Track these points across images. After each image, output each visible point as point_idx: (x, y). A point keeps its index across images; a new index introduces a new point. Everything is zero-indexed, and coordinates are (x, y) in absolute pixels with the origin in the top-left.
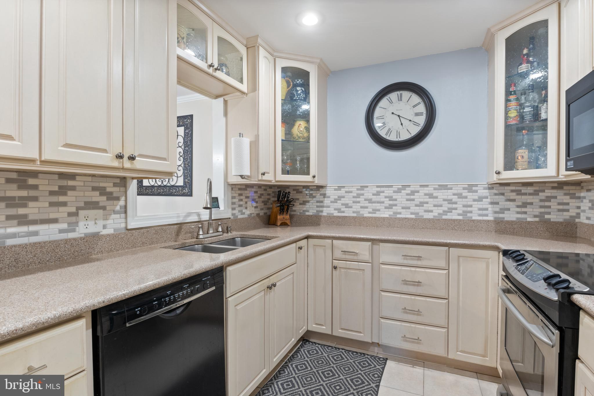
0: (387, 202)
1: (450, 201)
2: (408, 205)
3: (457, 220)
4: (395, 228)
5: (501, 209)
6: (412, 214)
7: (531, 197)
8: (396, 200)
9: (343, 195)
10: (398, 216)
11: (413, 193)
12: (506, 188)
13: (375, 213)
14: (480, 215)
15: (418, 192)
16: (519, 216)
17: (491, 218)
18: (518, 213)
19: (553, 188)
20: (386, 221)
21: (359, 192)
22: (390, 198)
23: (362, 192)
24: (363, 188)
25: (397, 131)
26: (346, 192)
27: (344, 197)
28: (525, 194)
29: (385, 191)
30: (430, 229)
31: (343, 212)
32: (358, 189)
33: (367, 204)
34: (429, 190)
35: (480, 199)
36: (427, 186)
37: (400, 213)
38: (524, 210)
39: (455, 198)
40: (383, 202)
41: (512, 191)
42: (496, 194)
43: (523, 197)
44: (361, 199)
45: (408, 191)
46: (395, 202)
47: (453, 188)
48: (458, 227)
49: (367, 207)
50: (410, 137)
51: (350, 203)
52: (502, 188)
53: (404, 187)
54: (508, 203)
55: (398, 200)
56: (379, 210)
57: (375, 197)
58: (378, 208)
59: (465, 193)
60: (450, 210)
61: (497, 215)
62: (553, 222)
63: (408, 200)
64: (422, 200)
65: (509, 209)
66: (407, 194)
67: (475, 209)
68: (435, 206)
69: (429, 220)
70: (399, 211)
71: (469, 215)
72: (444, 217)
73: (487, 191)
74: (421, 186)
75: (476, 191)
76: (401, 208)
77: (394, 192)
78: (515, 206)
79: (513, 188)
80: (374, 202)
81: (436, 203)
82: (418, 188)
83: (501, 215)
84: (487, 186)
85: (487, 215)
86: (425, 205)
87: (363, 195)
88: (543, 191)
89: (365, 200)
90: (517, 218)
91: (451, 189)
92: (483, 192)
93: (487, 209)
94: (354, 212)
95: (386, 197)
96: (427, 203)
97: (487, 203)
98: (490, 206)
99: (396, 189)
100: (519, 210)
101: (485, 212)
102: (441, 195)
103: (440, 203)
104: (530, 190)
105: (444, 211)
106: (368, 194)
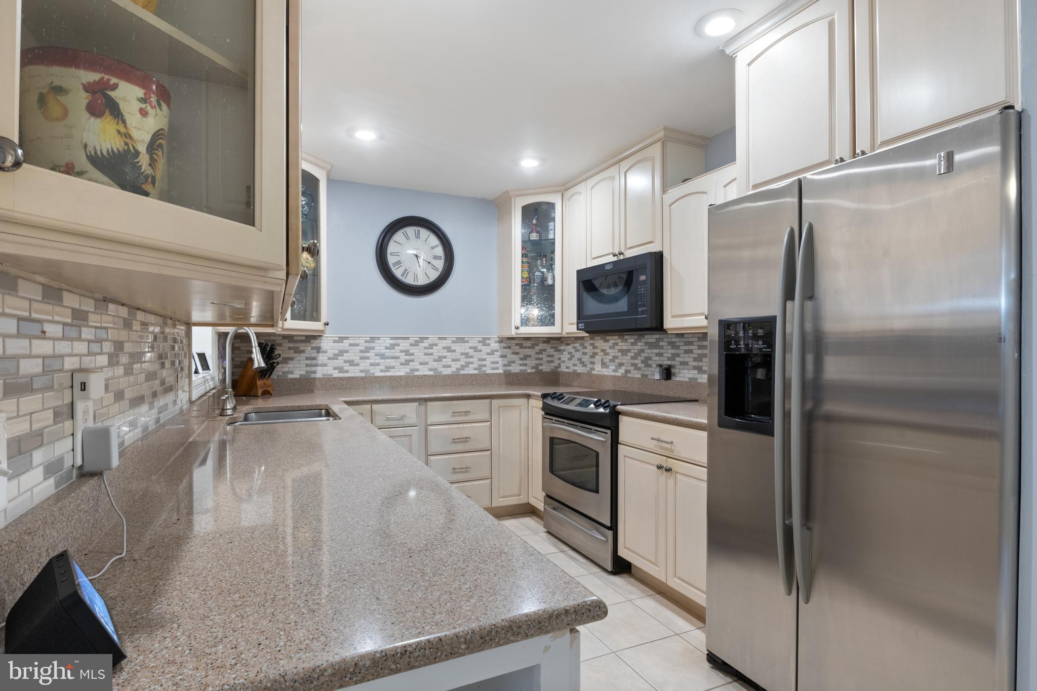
0: (403, 357)
1: (467, 355)
2: (426, 361)
3: (474, 374)
4: (414, 388)
5: (509, 362)
6: (430, 370)
7: (530, 350)
8: (412, 354)
9: (346, 348)
10: (416, 373)
11: (431, 346)
12: (513, 341)
13: (389, 371)
14: (493, 369)
15: (436, 345)
16: (522, 368)
17: (501, 371)
18: (521, 365)
19: (544, 342)
20: (403, 380)
21: (368, 345)
22: (407, 353)
23: (372, 345)
24: (373, 339)
25: (414, 273)
26: (351, 345)
27: (347, 352)
28: (525, 347)
29: (401, 344)
30: (450, 386)
31: (347, 372)
32: (366, 342)
33: (378, 361)
34: (447, 343)
35: (492, 353)
36: (445, 338)
37: (417, 370)
38: (525, 362)
39: (471, 352)
40: (398, 358)
41: (517, 345)
42: (505, 348)
43: (525, 350)
44: (371, 354)
45: (426, 343)
46: (411, 357)
47: (470, 341)
48: (475, 381)
49: (378, 364)
50: (429, 282)
51: (356, 359)
52: (509, 341)
53: (422, 339)
54: (514, 356)
55: (415, 354)
56: (393, 367)
57: (388, 351)
58: (392, 364)
59: (480, 347)
60: (467, 365)
61: (506, 368)
62: (545, 372)
63: (426, 354)
64: (440, 354)
65: (514, 362)
66: (425, 348)
67: (487, 363)
68: (453, 360)
69: (449, 376)
70: (416, 367)
71: (483, 369)
72: (462, 372)
73: (497, 344)
74: (440, 338)
75: (489, 345)
76: (418, 363)
77: (411, 345)
78: (519, 359)
79: (517, 342)
80: (388, 358)
81: (454, 357)
82: (436, 342)
83: (509, 368)
84: (497, 339)
85: (497, 369)
86: (444, 360)
87: (373, 348)
88: (538, 345)
89: (376, 355)
90: (521, 370)
91: (468, 342)
92: (495, 345)
93: (497, 363)
94: (361, 371)
95: (401, 351)
96: (445, 357)
97: (498, 356)
98: (500, 359)
99: (413, 342)
100: (521, 362)
101: (496, 365)
102: (459, 348)
103: (458, 357)
104: (529, 343)
105: (462, 366)
106: (380, 346)
